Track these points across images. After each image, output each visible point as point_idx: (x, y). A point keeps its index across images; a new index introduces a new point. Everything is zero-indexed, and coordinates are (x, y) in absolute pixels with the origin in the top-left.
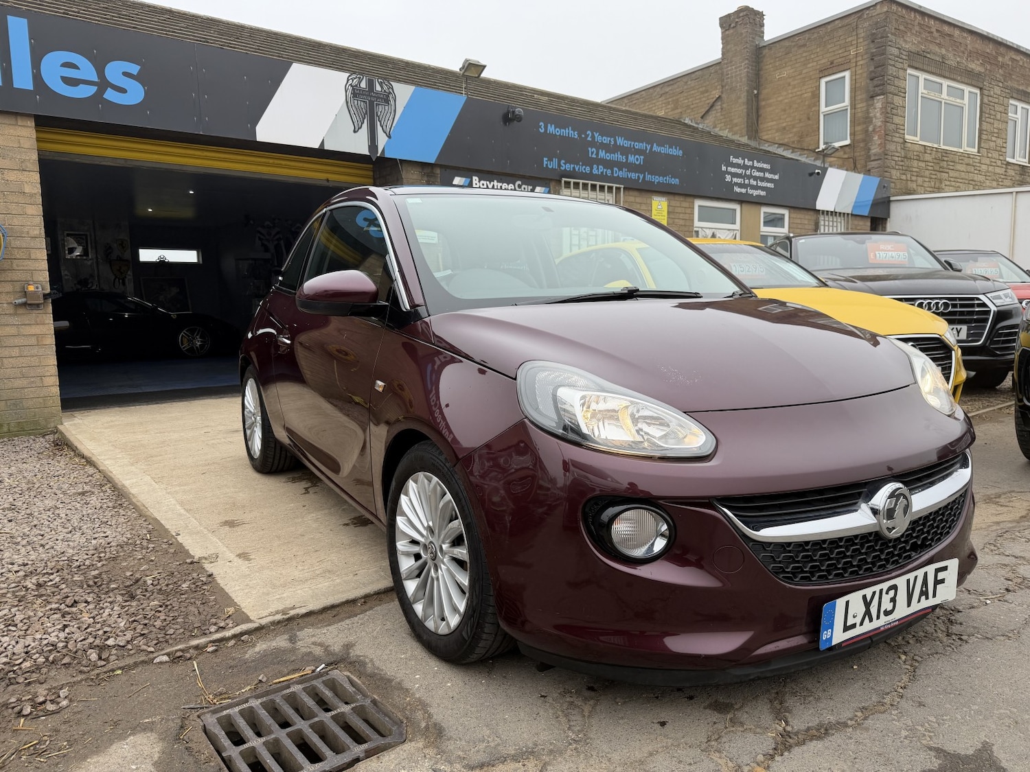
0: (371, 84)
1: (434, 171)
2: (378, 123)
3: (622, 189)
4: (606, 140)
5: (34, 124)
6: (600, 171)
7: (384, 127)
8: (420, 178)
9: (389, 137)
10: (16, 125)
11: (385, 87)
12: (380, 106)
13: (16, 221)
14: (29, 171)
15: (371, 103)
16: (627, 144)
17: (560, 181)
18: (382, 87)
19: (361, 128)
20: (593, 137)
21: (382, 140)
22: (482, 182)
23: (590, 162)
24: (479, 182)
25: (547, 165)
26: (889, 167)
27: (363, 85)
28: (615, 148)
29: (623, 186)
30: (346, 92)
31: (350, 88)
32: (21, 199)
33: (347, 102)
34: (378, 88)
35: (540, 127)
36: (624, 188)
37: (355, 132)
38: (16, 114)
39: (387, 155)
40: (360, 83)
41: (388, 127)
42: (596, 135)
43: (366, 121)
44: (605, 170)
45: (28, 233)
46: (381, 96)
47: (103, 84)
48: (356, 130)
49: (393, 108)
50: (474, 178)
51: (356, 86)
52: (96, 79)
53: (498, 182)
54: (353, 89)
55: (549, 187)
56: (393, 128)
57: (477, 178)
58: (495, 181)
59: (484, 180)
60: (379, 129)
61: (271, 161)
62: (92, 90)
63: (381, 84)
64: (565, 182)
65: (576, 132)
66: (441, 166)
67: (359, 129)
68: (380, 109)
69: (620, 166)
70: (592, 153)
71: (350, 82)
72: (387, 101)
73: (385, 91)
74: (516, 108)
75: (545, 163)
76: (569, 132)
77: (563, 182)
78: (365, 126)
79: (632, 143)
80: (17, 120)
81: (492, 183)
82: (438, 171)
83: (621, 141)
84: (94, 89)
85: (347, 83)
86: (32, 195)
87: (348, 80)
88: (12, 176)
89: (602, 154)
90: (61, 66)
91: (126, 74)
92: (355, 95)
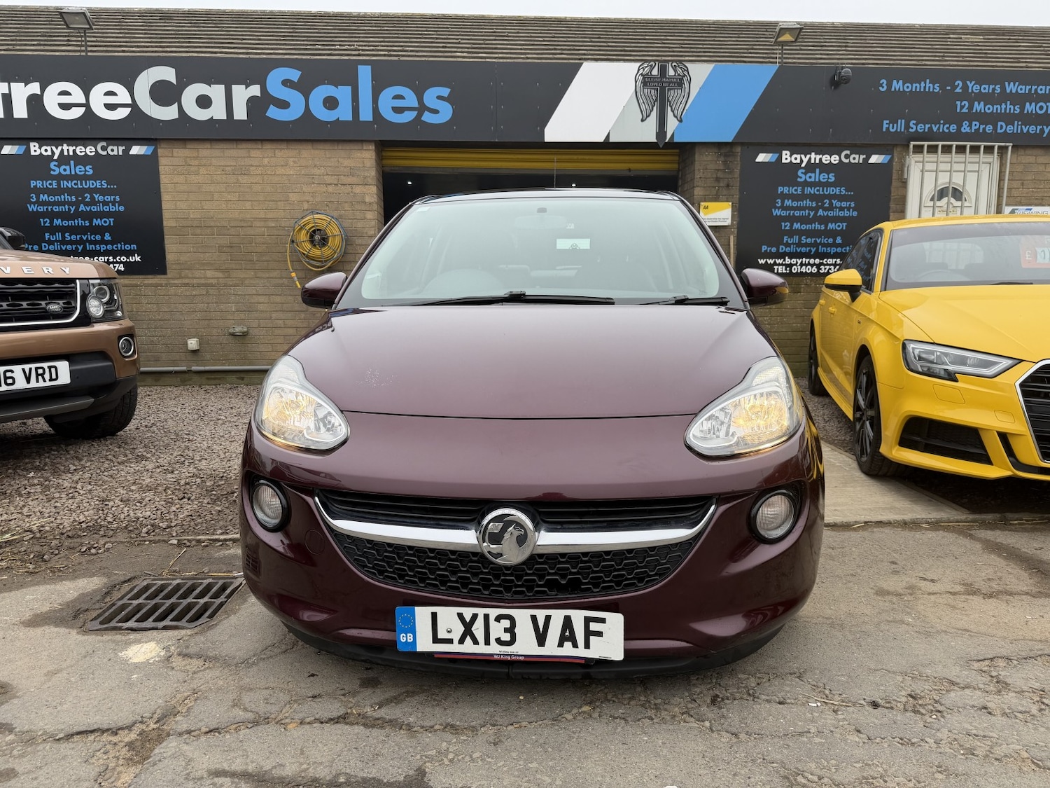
0: (663, 70)
1: (734, 150)
2: (669, 108)
3: (1010, 148)
4: (986, 89)
5: (374, 147)
6: (974, 128)
7: (675, 112)
8: (716, 159)
9: (681, 121)
10: (362, 149)
11: (679, 71)
12: (672, 91)
13: (360, 225)
14: (369, 185)
15: (663, 89)
16: (1023, 89)
17: (908, 146)
18: (675, 71)
19: (649, 116)
20: (965, 87)
21: (672, 124)
22: (795, 156)
23: (959, 119)
24: (791, 156)
25: (888, 128)
27: (655, 72)
28: (1004, 97)
29: (1011, 144)
30: (636, 82)
31: (641, 78)
32: (363, 207)
33: (636, 93)
34: (671, 72)
35: (881, 85)
36: (1012, 147)
37: (642, 120)
38: (362, 141)
39: (676, 140)
40: (651, 71)
41: (681, 110)
42: (970, 85)
43: (655, 108)
44: (982, 127)
45: (367, 233)
46: (675, 80)
47: (422, 108)
48: (644, 118)
49: (687, 90)
50: (784, 152)
51: (647, 74)
52: (416, 105)
53: (816, 154)
54: (644, 78)
55: (892, 154)
56: (685, 111)
57: (788, 153)
58: (813, 154)
59: (797, 154)
60: (670, 114)
61: (575, 157)
62: (413, 114)
63: (675, 68)
64: (914, 146)
65: (936, 85)
66: (742, 144)
67: (648, 116)
68: (672, 94)
69: (1009, 118)
70: (962, 107)
71: (641, 71)
72: (681, 84)
73: (679, 75)
74: (843, 68)
75: (885, 126)
76: (928, 86)
77: (911, 146)
78: (654, 114)
79: (1034, 88)
80: (362, 146)
81: (808, 156)
82: (738, 149)
83: (1011, 88)
84: (415, 113)
85: (638, 72)
86: (371, 204)
87: (639, 70)
88: (358, 190)
89: (979, 107)
90: (393, 98)
91: (439, 98)
92: (645, 84)
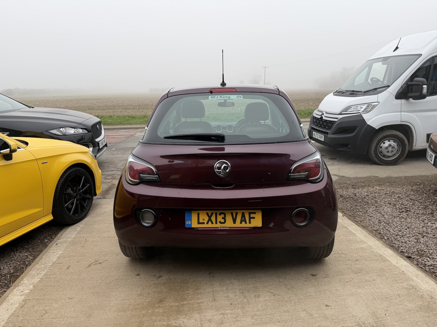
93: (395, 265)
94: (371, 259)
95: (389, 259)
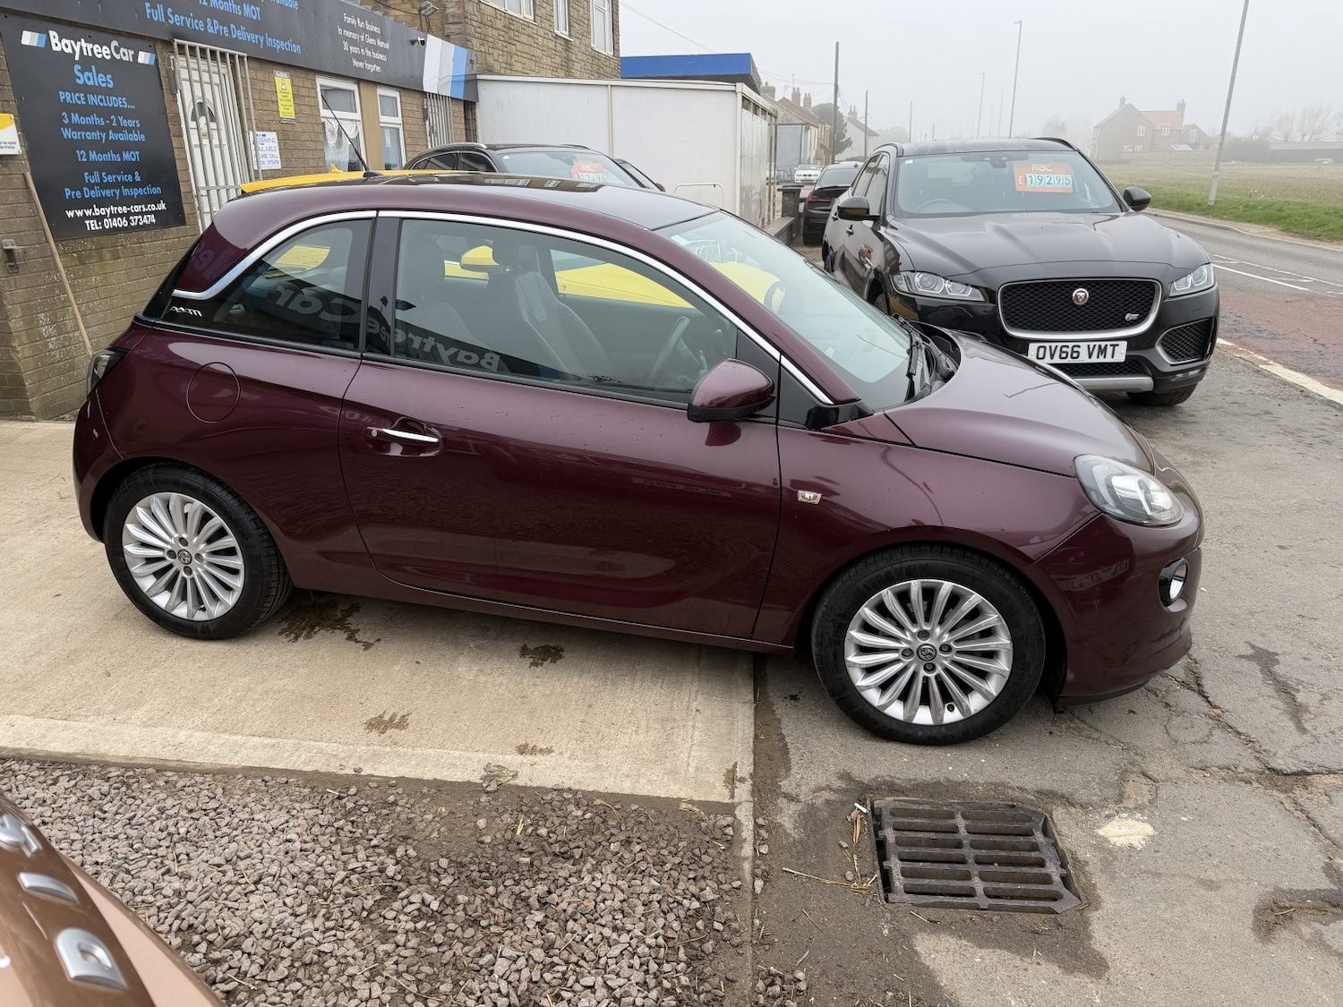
6: (216, 28)
17: (171, 43)
23: (203, 13)
25: (151, 15)
26: (469, 35)
29: (246, 54)
36: (247, 58)
44: (221, 28)
55: (155, 53)
64: (178, 45)
69: (237, 21)
75: (148, 11)
93: (11, 716)
94: (81, 695)
95: (39, 721)
